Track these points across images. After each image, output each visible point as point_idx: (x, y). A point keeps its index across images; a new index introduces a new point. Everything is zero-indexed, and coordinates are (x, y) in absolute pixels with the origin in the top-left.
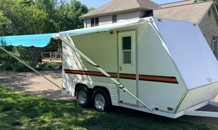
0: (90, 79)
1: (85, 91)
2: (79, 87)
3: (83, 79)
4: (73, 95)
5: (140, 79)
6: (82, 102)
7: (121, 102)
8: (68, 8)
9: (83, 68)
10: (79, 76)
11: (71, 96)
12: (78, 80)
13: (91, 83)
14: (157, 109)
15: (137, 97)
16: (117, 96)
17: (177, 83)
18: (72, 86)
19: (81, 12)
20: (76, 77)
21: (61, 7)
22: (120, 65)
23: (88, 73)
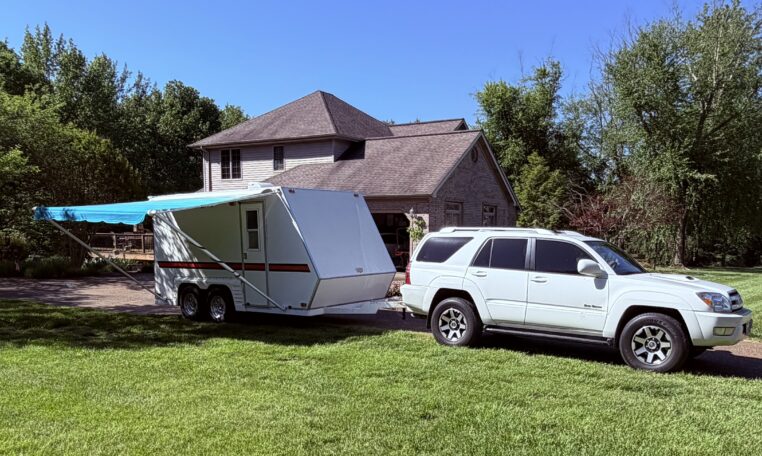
0: (203, 276)
1: (195, 294)
2: (185, 290)
3: (192, 276)
4: (175, 303)
5: (270, 270)
6: (191, 313)
7: (248, 304)
8: (158, 104)
9: (191, 258)
10: (185, 272)
11: (173, 306)
12: (182, 277)
13: (204, 281)
14: (290, 307)
15: (268, 295)
16: (242, 296)
17: (309, 271)
18: (173, 288)
19: (199, 120)
20: (180, 273)
21: (138, 101)
22: (245, 252)
23: (198, 266)
